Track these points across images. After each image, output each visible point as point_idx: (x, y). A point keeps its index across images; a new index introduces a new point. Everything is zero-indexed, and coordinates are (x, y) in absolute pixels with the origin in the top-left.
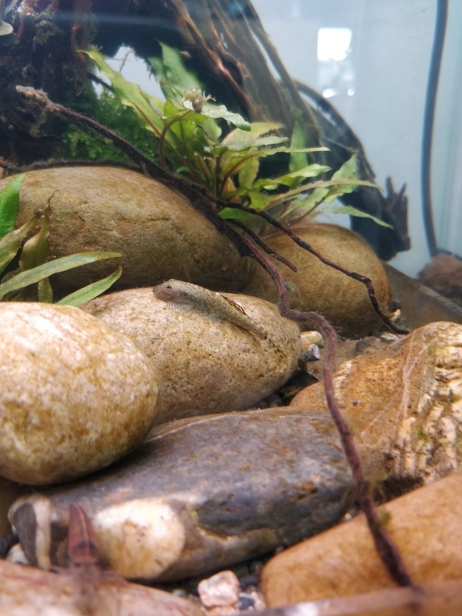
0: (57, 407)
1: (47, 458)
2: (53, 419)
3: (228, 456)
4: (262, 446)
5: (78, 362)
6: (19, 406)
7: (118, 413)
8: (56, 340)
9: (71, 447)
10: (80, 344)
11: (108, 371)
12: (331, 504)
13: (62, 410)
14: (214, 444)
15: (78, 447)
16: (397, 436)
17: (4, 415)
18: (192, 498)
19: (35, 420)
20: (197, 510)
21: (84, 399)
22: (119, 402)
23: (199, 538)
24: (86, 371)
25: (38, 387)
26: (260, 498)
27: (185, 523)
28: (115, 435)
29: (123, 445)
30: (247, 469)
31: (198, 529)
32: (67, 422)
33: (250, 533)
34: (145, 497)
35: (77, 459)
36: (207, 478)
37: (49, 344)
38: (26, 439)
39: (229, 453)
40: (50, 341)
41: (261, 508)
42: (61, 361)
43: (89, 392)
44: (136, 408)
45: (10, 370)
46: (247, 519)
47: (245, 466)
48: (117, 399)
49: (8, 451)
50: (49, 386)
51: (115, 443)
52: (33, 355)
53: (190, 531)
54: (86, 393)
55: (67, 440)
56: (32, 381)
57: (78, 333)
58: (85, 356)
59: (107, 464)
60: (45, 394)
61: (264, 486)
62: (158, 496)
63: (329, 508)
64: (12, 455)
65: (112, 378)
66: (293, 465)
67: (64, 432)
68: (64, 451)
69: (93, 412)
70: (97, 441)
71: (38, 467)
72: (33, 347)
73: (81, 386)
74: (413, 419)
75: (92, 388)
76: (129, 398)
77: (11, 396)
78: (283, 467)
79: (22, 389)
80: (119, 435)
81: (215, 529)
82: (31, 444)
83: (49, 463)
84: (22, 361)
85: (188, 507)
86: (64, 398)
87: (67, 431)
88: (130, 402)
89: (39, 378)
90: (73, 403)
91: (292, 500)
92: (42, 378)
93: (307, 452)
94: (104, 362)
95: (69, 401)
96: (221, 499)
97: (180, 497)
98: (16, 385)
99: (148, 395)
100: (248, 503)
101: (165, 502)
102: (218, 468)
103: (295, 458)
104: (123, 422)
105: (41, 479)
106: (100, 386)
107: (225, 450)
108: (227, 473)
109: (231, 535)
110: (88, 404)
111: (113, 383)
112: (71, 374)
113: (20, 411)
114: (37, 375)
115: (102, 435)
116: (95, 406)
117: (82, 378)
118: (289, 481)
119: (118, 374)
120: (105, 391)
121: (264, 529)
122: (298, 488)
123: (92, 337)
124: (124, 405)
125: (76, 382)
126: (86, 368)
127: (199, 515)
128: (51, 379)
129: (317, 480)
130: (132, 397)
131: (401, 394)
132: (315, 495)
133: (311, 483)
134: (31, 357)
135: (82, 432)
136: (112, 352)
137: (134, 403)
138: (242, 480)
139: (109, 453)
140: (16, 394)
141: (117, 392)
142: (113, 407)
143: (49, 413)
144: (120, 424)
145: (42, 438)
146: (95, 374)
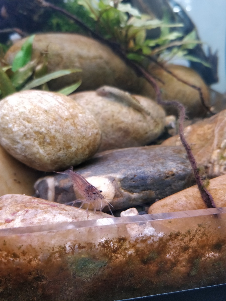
0: (58, 135)
1: (53, 158)
2: (56, 140)
3: (133, 161)
4: (148, 158)
5: (66, 116)
6: (41, 133)
7: (84, 140)
8: (56, 106)
9: (64, 154)
10: (66, 109)
11: (80, 121)
12: (180, 181)
13: (60, 136)
14: (126, 157)
15: (67, 154)
16: (211, 158)
17: (34, 137)
18: (118, 176)
19: (48, 140)
20: (120, 181)
21: (70, 133)
22: (84, 135)
23: (121, 193)
24: (70, 120)
25: (49, 125)
26: (148, 177)
27: (115, 186)
28: (83, 149)
29: (87, 155)
30: (143, 166)
31: (121, 189)
32: (62, 142)
33: (143, 192)
34: (97, 175)
35: (67, 159)
36: (124, 168)
37: (53, 107)
38: (44, 148)
39: (134, 160)
40: (53, 106)
41: (149, 181)
42: (59, 115)
43: (71, 130)
44: (92, 138)
45: (36, 118)
46: (142, 186)
47: (141, 164)
48: (84, 133)
49: (36, 154)
50: (54, 126)
51: (83, 153)
52: (46, 111)
53: (117, 189)
54: (70, 130)
55: (62, 150)
56: (46, 123)
57: (65, 104)
58: (69, 114)
59: (79, 163)
60: (52, 129)
61: (150, 172)
62: (103, 175)
63: (179, 183)
64: (38, 156)
65: (81, 124)
66: (163, 164)
67: (61, 146)
68: (61, 155)
69: (73, 138)
70: (75, 152)
71: (49, 162)
72: (46, 108)
73: (68, 126)
74: (218, 151)
75: (72, 128)
76: (89, 134)
77: (37, 129)
78: (159, 165)
79: (42, 126)
80: (85, 150)
81: (128, 189)
82: (46, 151)
83: (54, 160)
84: (42, 114)
85: (116, 179)
86: (61, 131)
87: (62, 146)
88: (89, 136)
89: (49, 121)
90: (65, 134)
91: (163, 178)
92: (51, 122)
93: (170, 160)
94: (78, 117)
95: (63, 133)
96: (131, 177)
97: (113, 175)
98: (39, 124)
99: (97, 134)
100: (143, 179)
101: (106, 177)
102: (129, 165)
103: (164, 162)
104: (86, 144)
105: (50, 168)
106: (77, 128)
107: (131, 159)
108: (133, 167)
109: (135, 192)
110: (72, 135)
111: (82, 127)
112: (63, 121)
113: (41, 136)
114: (48, 120)
115: (78, 149)
116: (75, 136)
117: (68, 123)
118: (162, 170)
119: (84, 123)
120: (79, 130)
121: (150, 191)
122: (166, 173)
123: (71, 106)
124: (87, 137)
125: (66, 124)
126: (70, 119)
127: (121, 183)
128: (54, 122)
129: (174, 170)
130: (90, 134)
131: (213, 140)
132: (173, 177)
133: (172, 171)
134: (45, 112)
135: (69, 147)
136: (81, 113)
137: (91, 137)
138: (140, 169)
139: (81, 157)
140: (40, 128)
141: (84, 131)
142: (82, 137)
143: (54, 137)
144: (85, 145)
145: (51, 149)
146: (74, 122)
